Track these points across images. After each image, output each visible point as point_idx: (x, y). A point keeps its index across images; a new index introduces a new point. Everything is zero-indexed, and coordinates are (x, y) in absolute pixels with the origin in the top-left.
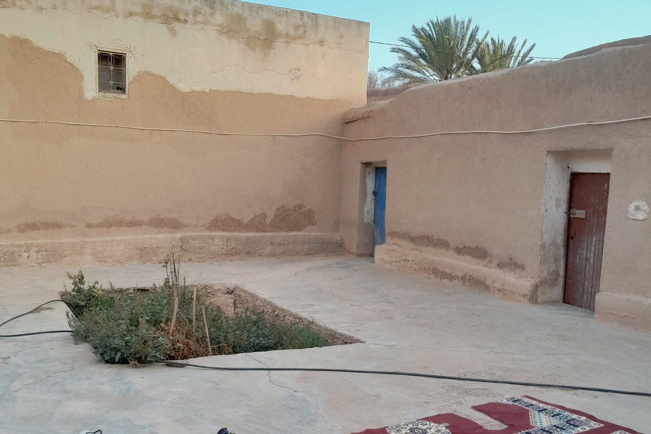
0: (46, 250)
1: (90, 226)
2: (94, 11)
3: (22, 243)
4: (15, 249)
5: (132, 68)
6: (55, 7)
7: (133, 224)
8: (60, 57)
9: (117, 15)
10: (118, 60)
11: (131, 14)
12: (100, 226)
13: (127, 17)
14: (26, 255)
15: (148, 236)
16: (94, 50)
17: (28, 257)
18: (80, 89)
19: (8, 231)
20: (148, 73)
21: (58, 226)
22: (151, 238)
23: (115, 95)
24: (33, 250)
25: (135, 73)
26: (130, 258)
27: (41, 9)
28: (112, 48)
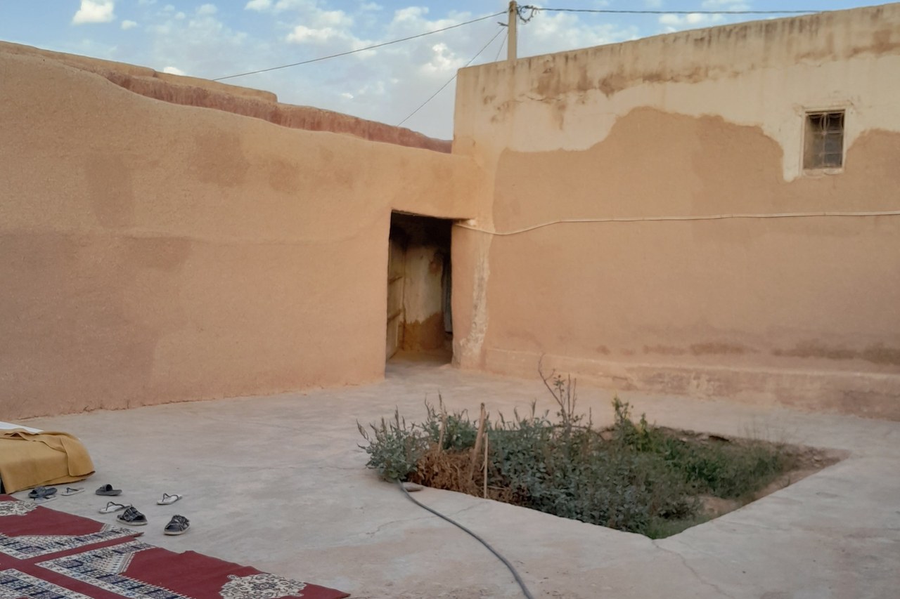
0: (719, 380)
1: (778, 353)
2: (804, 60)
3: (691, 367)
4: (684, 374)
5: (852, 129)
6: (753, 67)
7: (840, 355)
8: (756, 131)
9: (835, 59)
10: (836, 120)
11: (856, 51)
12: (792, 353)
13: (849, 57)
14: (695, 383)
15: (859, 374)
16: (800, 114)
17: (698, 386)
18: (778, 169)
19: (681, 352)
20: (877, 132)
21: (739, 350)
22: (862, 378)
23: (825, 170)
24: (704, 378)
25: (857, 134)
26: (828, 405)
27: (736, 74)
28: (824, 105)
